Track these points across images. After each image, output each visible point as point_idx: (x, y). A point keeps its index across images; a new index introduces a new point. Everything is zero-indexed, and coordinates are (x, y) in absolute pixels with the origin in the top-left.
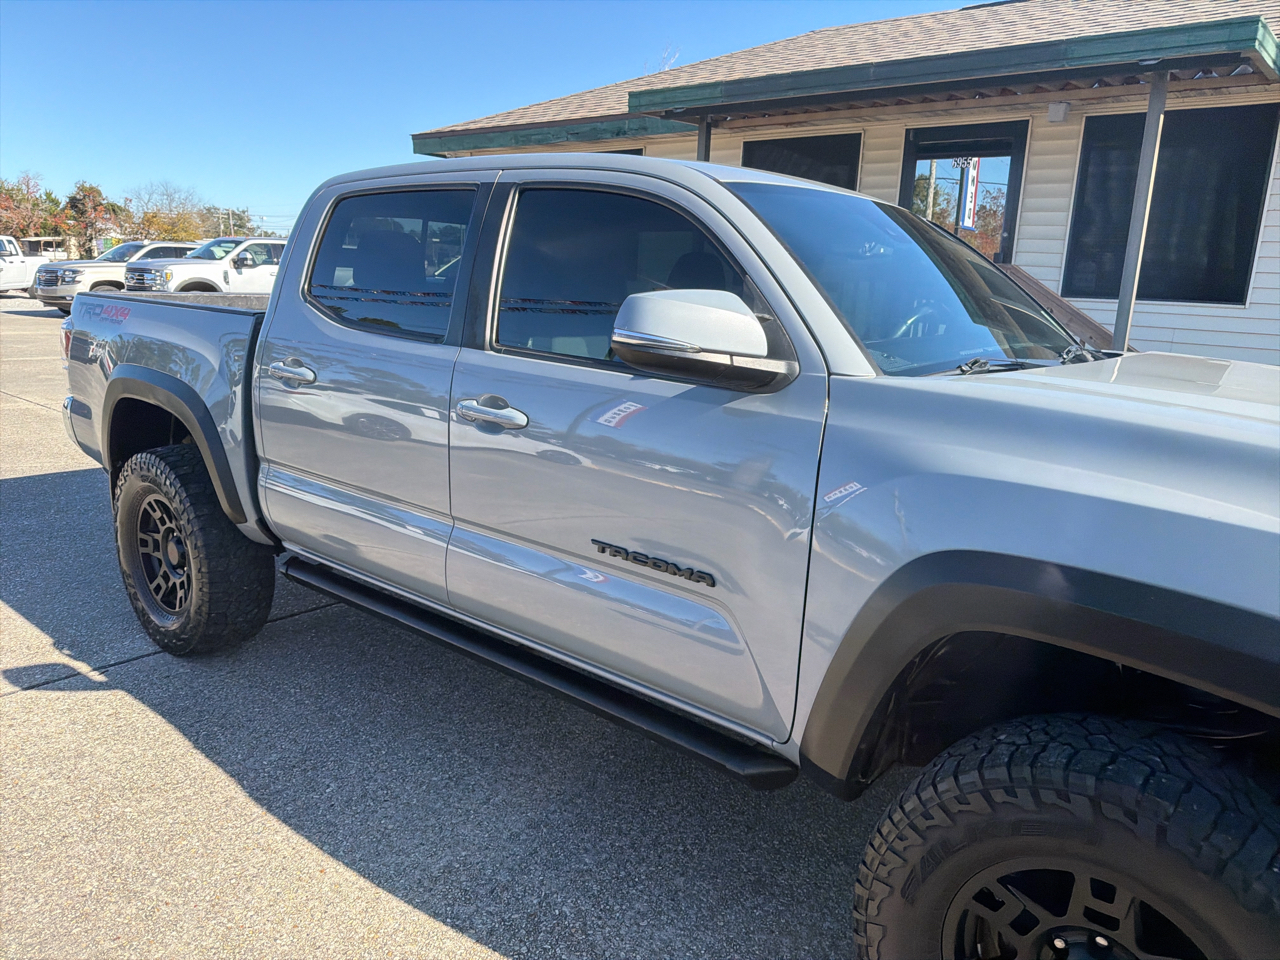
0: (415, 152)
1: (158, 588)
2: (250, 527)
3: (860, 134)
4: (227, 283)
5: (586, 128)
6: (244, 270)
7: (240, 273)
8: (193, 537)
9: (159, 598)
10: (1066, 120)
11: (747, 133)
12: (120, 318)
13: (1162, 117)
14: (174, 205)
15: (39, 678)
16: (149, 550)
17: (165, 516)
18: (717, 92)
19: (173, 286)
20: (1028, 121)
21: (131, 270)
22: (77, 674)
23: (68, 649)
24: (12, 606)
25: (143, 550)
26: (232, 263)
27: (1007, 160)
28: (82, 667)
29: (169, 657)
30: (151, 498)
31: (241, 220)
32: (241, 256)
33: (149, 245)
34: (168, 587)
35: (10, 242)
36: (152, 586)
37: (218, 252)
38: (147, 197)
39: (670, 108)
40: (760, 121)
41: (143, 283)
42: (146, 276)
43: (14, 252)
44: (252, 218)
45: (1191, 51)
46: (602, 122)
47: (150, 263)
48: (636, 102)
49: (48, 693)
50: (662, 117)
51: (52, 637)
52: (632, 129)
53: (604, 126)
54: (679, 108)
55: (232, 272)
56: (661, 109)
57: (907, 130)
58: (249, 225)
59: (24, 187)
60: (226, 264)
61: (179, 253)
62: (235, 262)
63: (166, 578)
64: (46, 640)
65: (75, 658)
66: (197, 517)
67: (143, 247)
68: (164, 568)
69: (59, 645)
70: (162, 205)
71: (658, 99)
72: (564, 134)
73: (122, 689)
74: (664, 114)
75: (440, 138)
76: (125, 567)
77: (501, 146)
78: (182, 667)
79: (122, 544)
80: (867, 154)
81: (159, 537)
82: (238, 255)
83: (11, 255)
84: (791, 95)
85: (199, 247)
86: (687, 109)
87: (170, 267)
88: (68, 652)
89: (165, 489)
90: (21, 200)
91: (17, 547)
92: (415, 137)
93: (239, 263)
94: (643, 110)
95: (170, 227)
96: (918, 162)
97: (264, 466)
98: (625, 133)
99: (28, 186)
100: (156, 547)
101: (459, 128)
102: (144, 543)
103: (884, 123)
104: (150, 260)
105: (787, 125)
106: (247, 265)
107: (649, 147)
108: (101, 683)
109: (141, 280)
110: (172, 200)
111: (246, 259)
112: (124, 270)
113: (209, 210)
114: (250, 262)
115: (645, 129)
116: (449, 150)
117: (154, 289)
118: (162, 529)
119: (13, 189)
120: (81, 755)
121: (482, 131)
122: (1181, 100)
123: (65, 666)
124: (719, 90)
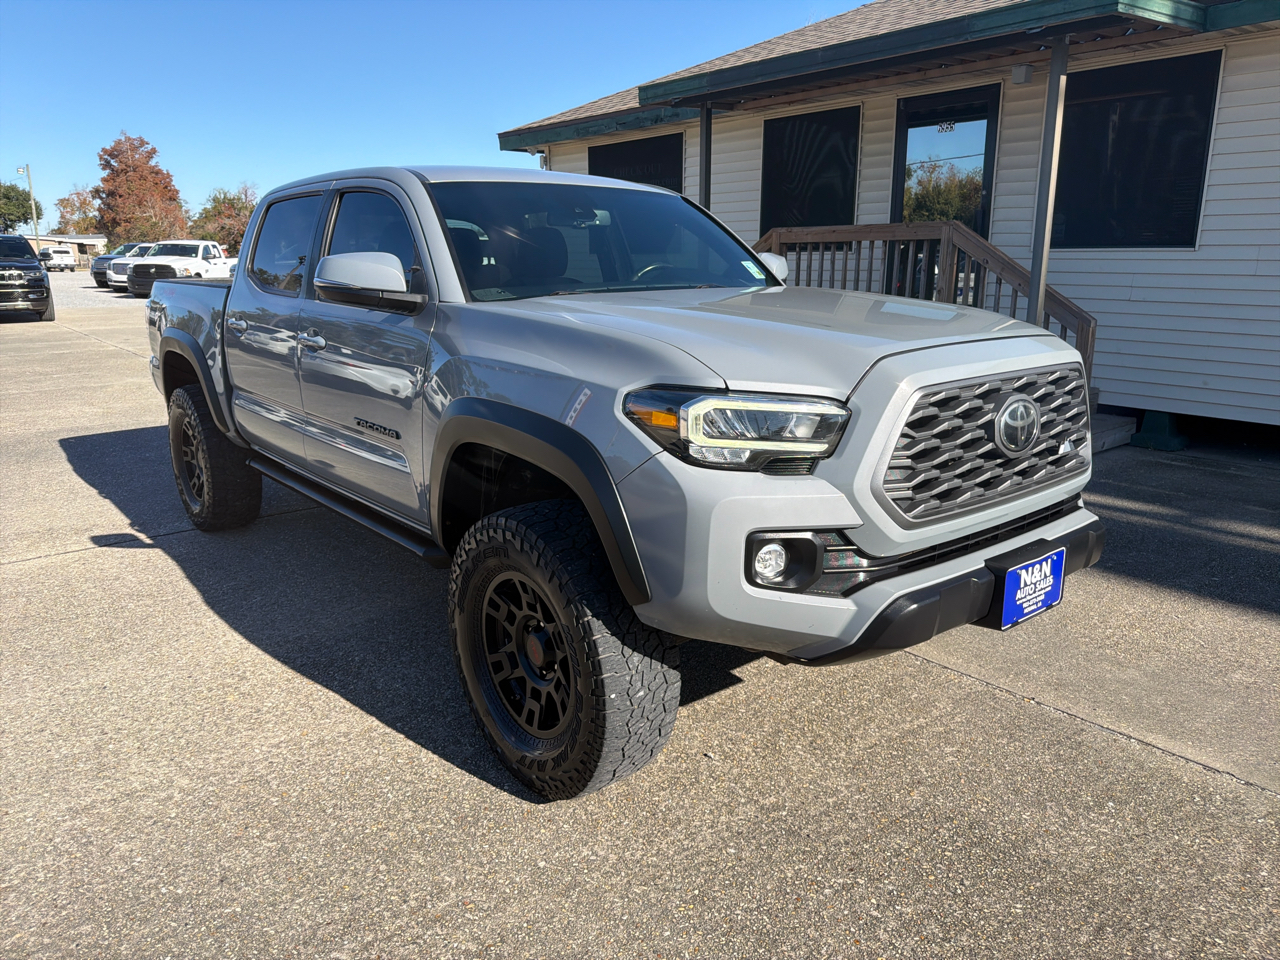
0: (502, 149)
1: (195, 484)
2: (231, 434)
3: (859, 106)
9: (195, 492)
10: (1028, 80)
11: (766, 112)
13: (1063, 79)
16: (189, 458)
18: (704, 82)
22: (136, 539)
25: (186, 459)
27: (984, 123)
28: (142, 536)
29: (199, 532)
30: (185, 421)
34: (199, 483)
35: (214, 247)
36: (192, 484)
39: (670, 99)
40: (767, 102)
43: (218, 255)
45: (1066, 18)
46: (643, 112)
48: (644, 95)
50: (673, 106)
51: (131, 519)
53: (645, 115)
56: (663, 100)
57: (899, 100)
59: (243, 197)
64: (126, 522)
65: (140, 531)
66: (203, 429)
69: (132, 525)
71: (660, 91)
73: (160, 548)
75: (519, 135)
76: (176, 472)
77: (567, 139)
79: (174, 455)
80: (867, 124)
81: (194, 449)
83: (215, 257)
84: (759, 81)
86: (684, 98)
88: (137, 528)
89: (187, 412)
90: (241, 208)
92: (499, 135)
94: (650, 101)
96: (910, 130)
97: (235, 392)
98: (662, 120)
99: (246, 196)
100: (193, 456)
102: (186, 454)
103: (878, 93)
105: (790, 103)
107: (688, 131)
108: (148, 544)
116: (527, 145)
118: (195, 443)
119: (234, 199)
120: (117, 579)
121: (551, 126)
122: (1132, 54)
123: (131, 535)
124: (705, 80)
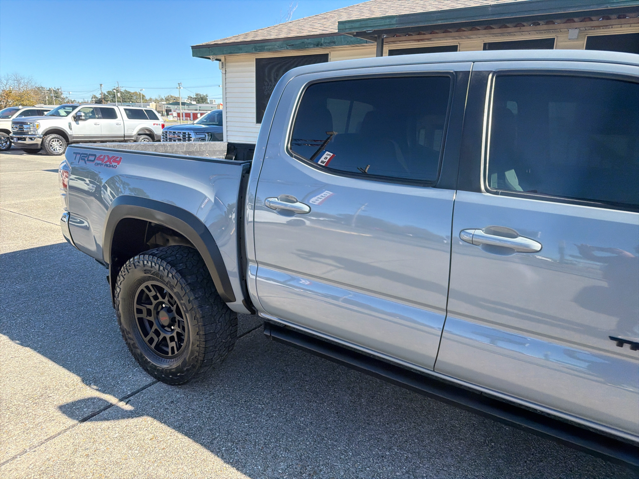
0: (193, 56)
1: (152, 340)
2: (237, 304)
3: (457, 46)
4: (71, 129)
5: (298, 42)
6: (80, 122)
7: (78, 124)
8: (193, 312)
9: (153, 346)
10: (577, 38)
11: (390, 45)
12: (116, 164)
14: (21, 86)
15: (88, 412)
16: (143, 315)
17: (158, 294)
18: (394, 21)
19: (41, 131)
20: (554, 38)
21: (14, 123)
22: (110, 405)
23: (95, 385)
24: (39, 352)
25: (138, 315)
26: (73, 118)
28: (111, 399)
30: (149, 283)
31: (57, 94)
32: (78, 114)
33: (23, 109)
34: (158, 340)
36: (147, 339)
37: (62, 112)
38: (6, 82)
39: (364, 30)
40: (403, 38)
41: (23, 130)
42: (25, 126)
44: (63, 93)
46: (308, 39)
47: (23, 119)
48: (342, 26)
49: (99, 423)
50: (354, 36)
51: (78, 375)
52: (326, 43)
53: (309, 41)
54: (370, 30)
55: (74, 123)
56: (355, 31)
57: (484, 44)
58: (62, 96)
60: (70, 118)
61: (40, 113)
62: (75, 118)
63: (157, 333)
64: (75, 379)
65: (104, 392)
67: (18, 110)
68: (155, 327)
69: (87, 381)
70: (14, 86)
71: (357, 25)
72: (285, 45)
73: (148, 415)
74: (355, 34)
75: (209, 48)
76: (125, 326)
77: (246, 52)
78: (177, 393)
79: (123, 312)
81: (151, 307)
82: (76, 114)
84: (440, 23)
85: (52, 109)
87: (38, 121)
88: (95, 387)
89: (167, 280)
91: (21, 306)
92: (193, 47)
93: (77, 118)
94: (347, 31)
95: (19, 98)
97: (252, 265)
98: (322, 45)
100: (149, 313)
101: (219, 43)
102: (140, 311)
103: (472, 39)
104: (23, 117)
105: (418, 40)
106: (82, 119)
107: (332, 53)
108: (131, 411)
109: (21, 129)
110: (20, 84)
111: (81, 116)
112: (11, 123)
113: (39, 88)
114: (83, 118)
115: (334, 42)
116: (214, 55)
117: (30, 133)
118: (154, 302)
121: (234, 44)
123: (99, 399)
124: (395, 19)
